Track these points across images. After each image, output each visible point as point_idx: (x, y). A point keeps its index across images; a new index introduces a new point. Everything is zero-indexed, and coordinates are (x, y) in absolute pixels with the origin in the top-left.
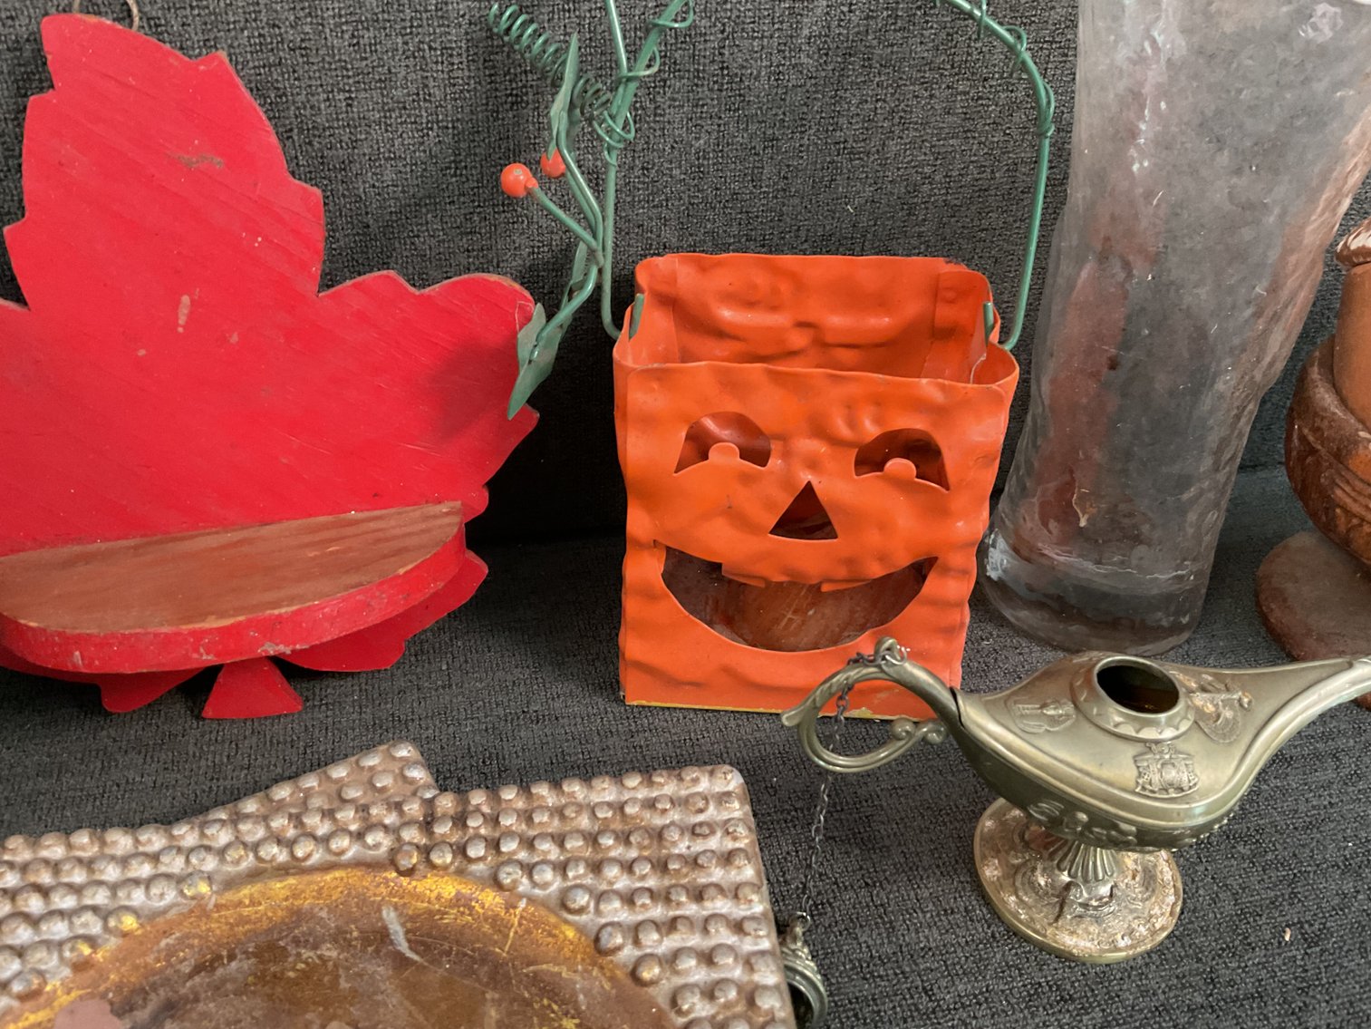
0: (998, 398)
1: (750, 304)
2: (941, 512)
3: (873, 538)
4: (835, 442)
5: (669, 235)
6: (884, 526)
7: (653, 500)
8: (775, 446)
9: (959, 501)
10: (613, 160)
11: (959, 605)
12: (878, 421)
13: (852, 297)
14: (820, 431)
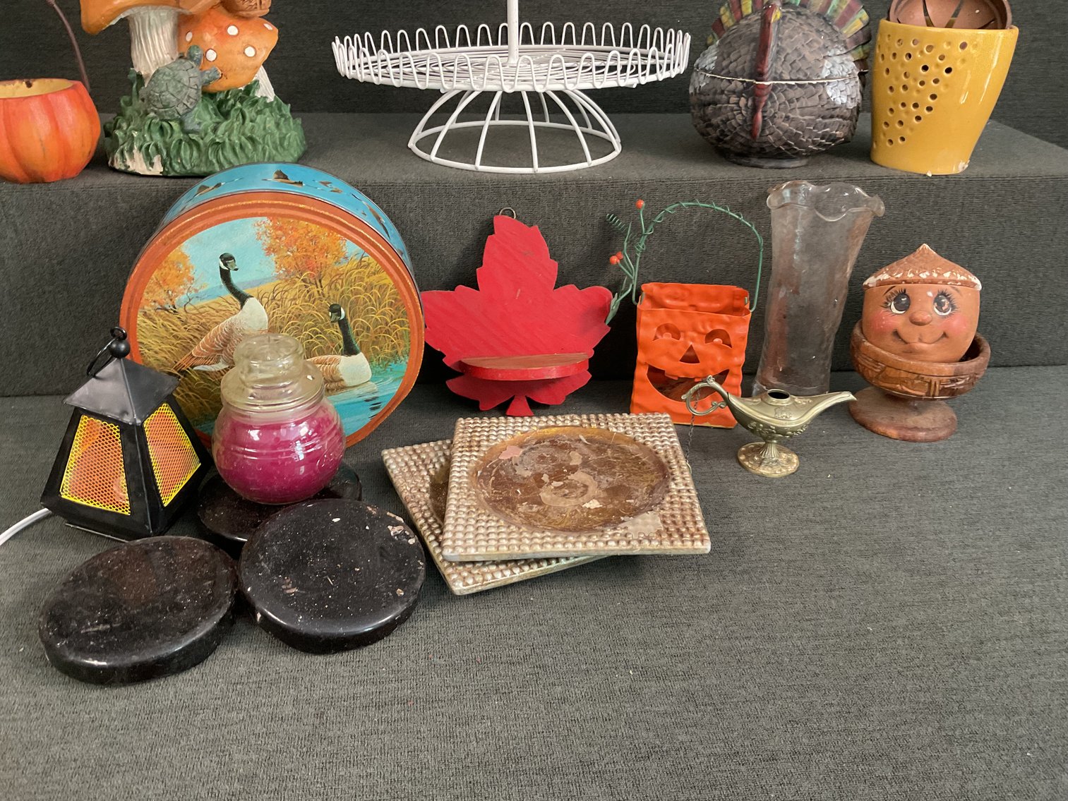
0: (744, 321)
1: (675, 299)
2: (729, 355)
3: (710, 363)
4: (699, 333)
5: (650, 277)
6: (714, 359)
7: (646, 350)
8: (682, 334)
9: (735, 351)
10: (639, 255)
11: (737, 386)
12: (711, 327)
13: (708, 298)
14: (695, 330)
